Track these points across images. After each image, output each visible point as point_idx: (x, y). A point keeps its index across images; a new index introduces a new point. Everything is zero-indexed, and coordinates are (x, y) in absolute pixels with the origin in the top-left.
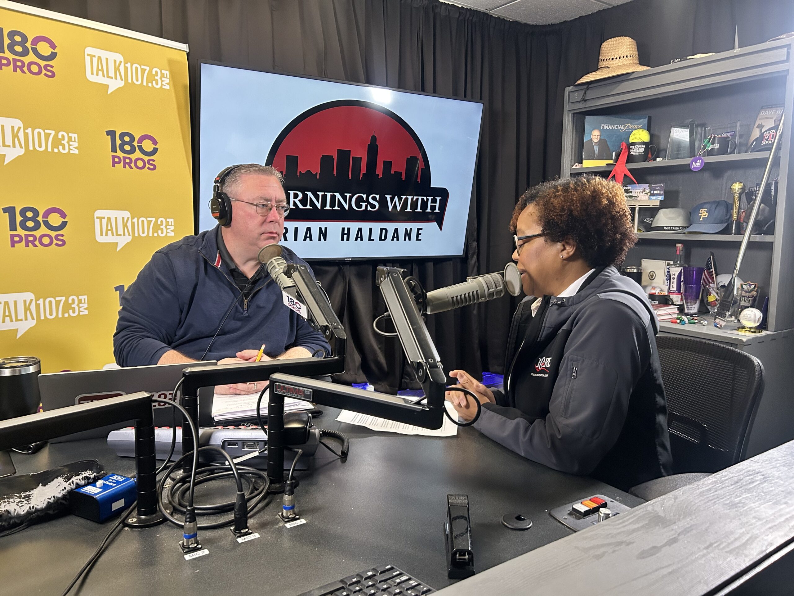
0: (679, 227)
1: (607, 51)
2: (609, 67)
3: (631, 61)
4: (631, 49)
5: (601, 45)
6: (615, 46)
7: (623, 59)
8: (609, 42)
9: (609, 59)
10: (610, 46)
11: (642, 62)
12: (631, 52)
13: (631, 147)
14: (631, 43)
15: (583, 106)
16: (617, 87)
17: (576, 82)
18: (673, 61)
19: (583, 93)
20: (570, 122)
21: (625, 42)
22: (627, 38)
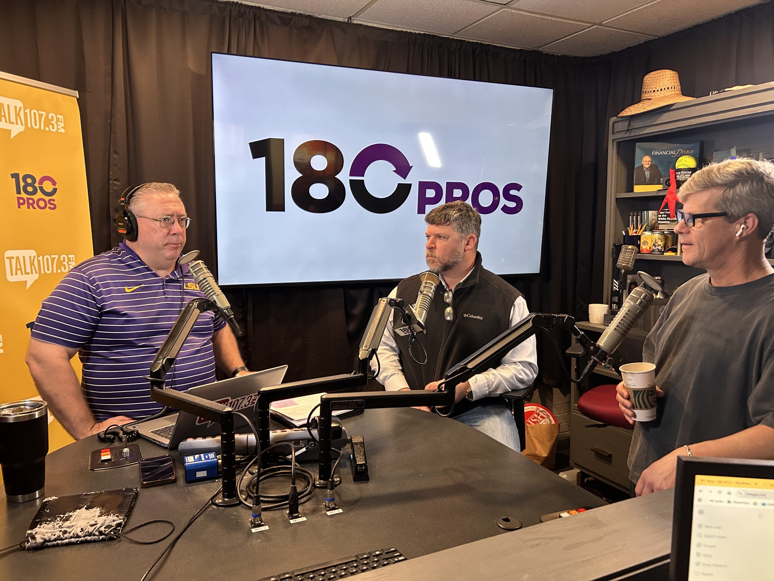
1: (649, 84)
2: (650, 99)
3: (673, 93)
4: (672, 81)
5: (643, 78)
6: (656, 78)
7: (665, 91)
8: (651, 75)
9: (651, 92)
10: (651, 79)
11: (685, 93)
12: (673, 84)
13: (677, 173)
14: (672, 75)
15: (627, 135)
16: (660, 117)
17: (619, 113)
18: (712, 93)
19: (627, 123)
20: (615, 151)
21: (666, 75)
22: (668, 70)
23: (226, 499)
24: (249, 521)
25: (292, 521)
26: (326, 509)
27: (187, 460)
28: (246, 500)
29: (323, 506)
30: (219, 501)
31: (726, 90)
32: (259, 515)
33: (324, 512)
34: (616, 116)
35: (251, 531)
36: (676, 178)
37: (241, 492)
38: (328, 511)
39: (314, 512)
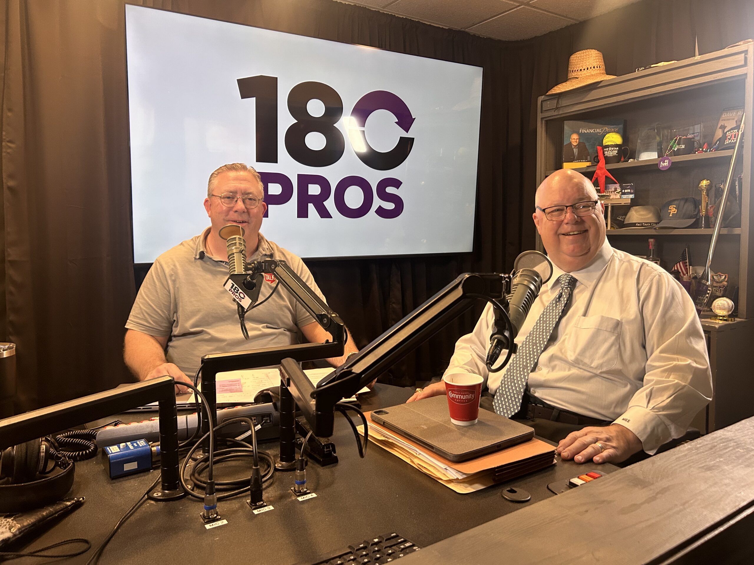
0: (650, 223)
1: (576, 63)
2: (577, 78)
3: (598, 72)
4: (598, 60)
5: (569, 58)
6: (582, 58)
7: (591, 70)
8: (577, 54)
9: (577, 71)
10: (577, 58)
11: (608, 71)
12: (598, 63)
13: (605, 149)
14: (597, 55)
15: (556, 113)
16: (587, 95)
17: (547, 92)
18: (638, 70)
19: (556, 101)
20: (544, 129)
21: (591, 54)
22: (594, 50)
23: (166, 491)
24: (201, 515)
25: (256, 512)
26: (296, 494)
27: (109, 450)
28: (193, 490)
29: (292, 492)
30: (157, 494)
31: (652, 66)
32: (214, 507)
33: (294, 498)
34: (544, 94)
35: (205, 527)
36: (604, 154)
37: (186, 481)
38: (299, 496)
39: (281, 499)
